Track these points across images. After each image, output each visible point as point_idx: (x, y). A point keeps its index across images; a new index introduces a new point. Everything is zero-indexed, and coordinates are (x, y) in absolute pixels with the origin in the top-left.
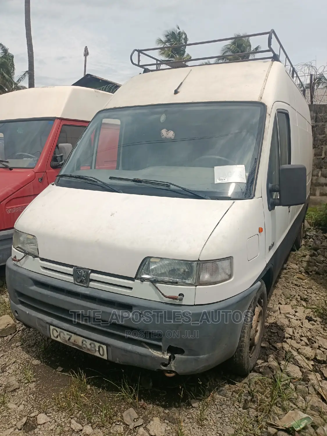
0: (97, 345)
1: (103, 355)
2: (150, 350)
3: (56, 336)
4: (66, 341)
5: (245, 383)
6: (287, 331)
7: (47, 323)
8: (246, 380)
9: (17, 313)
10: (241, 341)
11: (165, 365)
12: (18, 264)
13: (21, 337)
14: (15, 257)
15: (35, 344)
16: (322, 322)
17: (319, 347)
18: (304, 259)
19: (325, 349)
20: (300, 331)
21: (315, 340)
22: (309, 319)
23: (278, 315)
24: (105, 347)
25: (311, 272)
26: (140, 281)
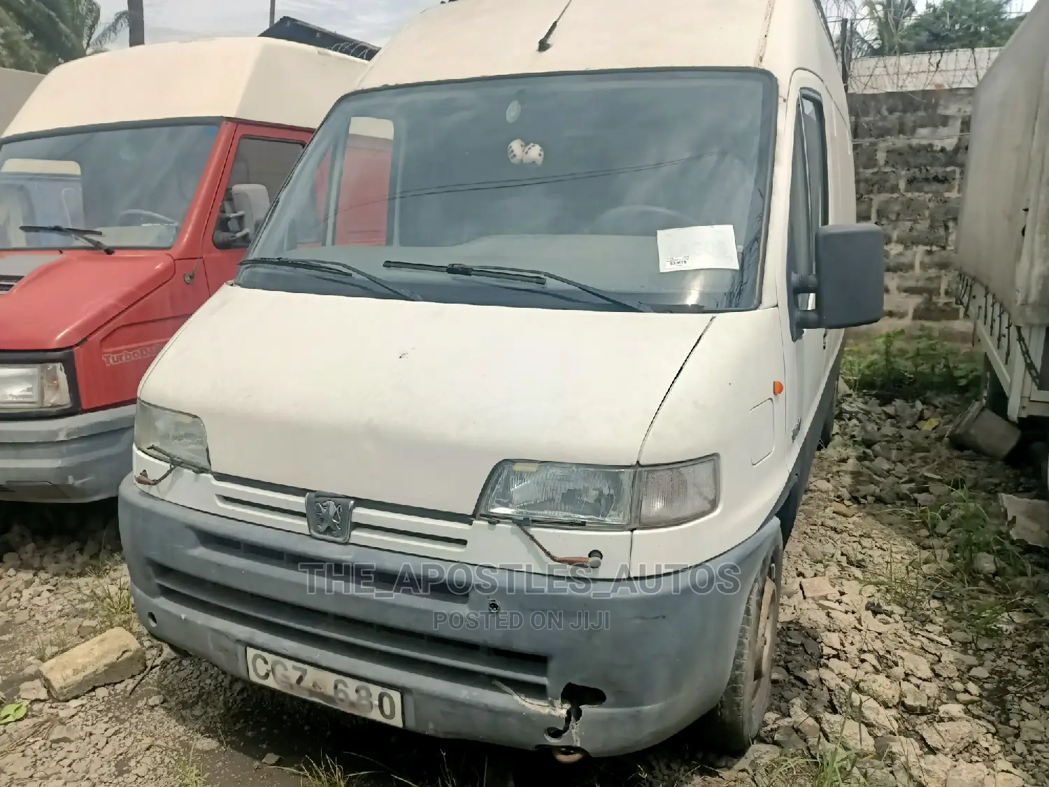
0: (376, 690)
1: (392, 716)
2: (516, 697)
3: (263, 673)
4: (291, 686)
5: (743, 771)
6: (826, 640)
7: (238, 641)
8: (743, 763)
9: (154, 620)
11: (557, 734)
12: (153, 490)
13: (159, 683)
14: (144, 473)
15: (199, 696)
16: (905, 616)
17: (907, 675)
18: (844, 467)
19: (920, 678)
20: (858, 638)
21: (894, 659)
22: (875, 610)
23: (799, 603)
24: (396, 696)
25: (865, 497)
26: (487, 523)
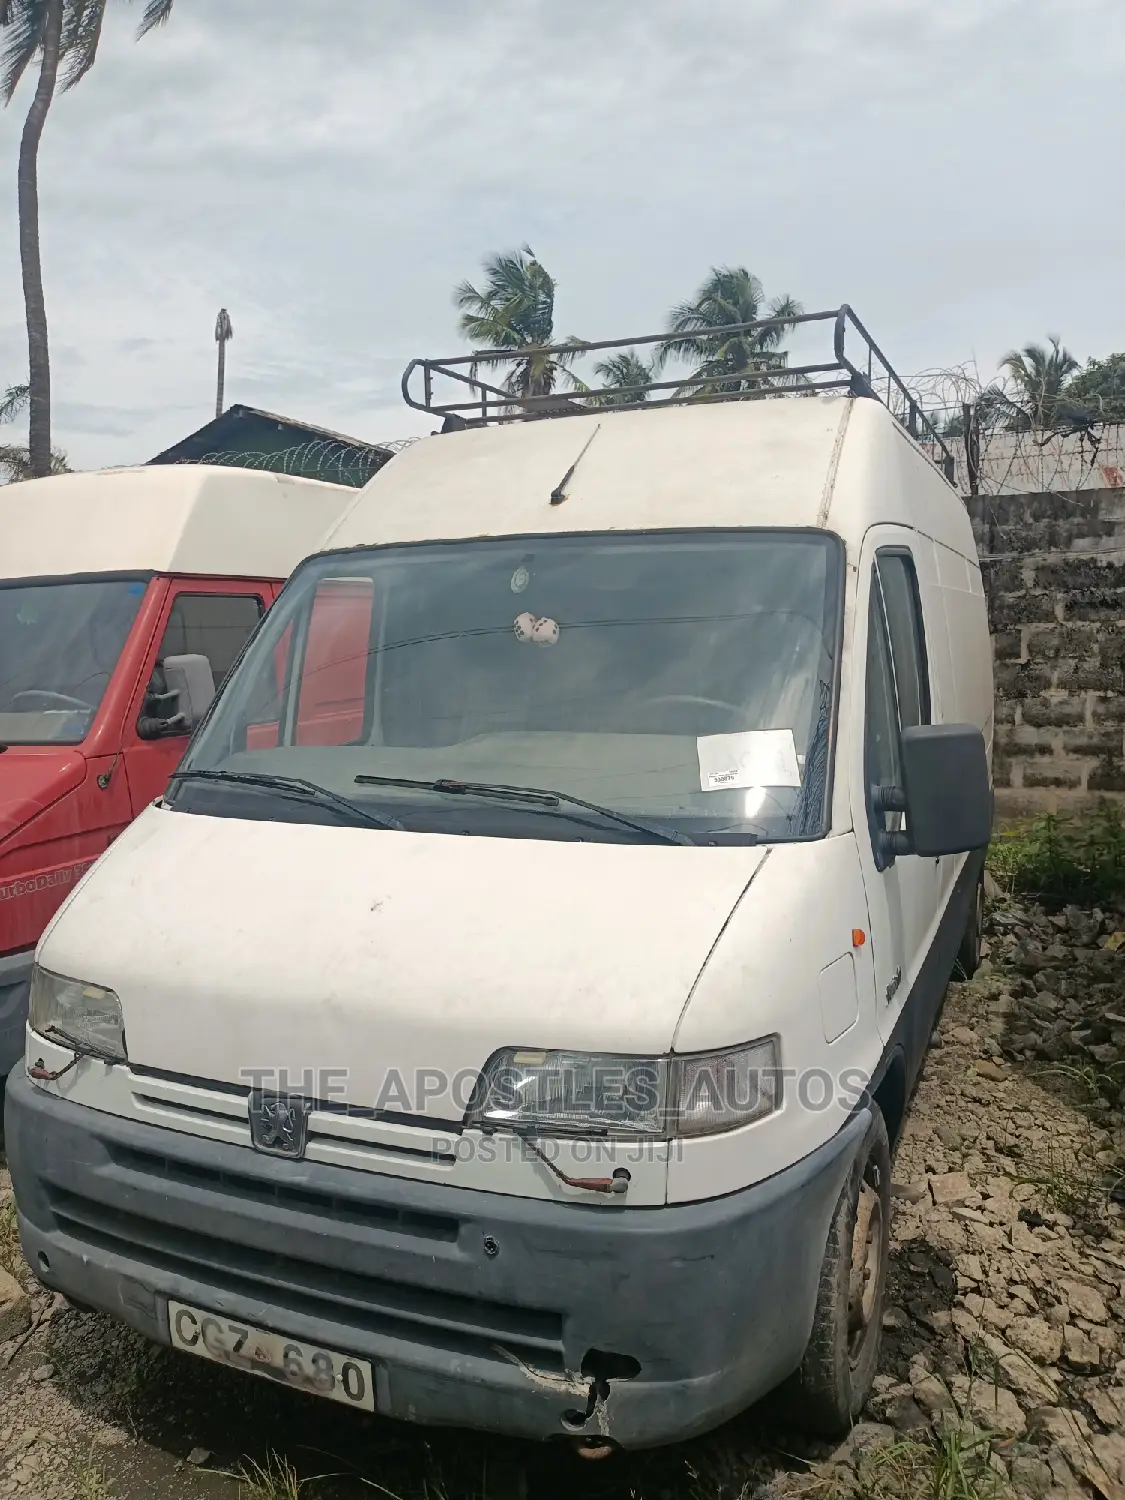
0: (339, 1360)
1: (360, 1396)
2: (523, 1369)
3: (189, 1337)
4: (227, 1354)
5: (840, 1463)
6: (961, 1267)
7: (159, 1292)
8: (843, 1452)
9: (47, 1262)
10: (822, 1315)
11: (578, 1419)
12: (52, 1087)
13: (49, 1346)
14: (40, 1063)
15: (102, 1366)
16: (1073, 1228)
17: (1072, 1316)
18: (993, 1006)
19: (1091, 1321)
20: (1005, 1263)
21: (1056, 1293)
22: (1032, 1220)
23: (927, 1212)
24: (365, 1367)
25: (1021, 1052)
26: (479, 1133)
